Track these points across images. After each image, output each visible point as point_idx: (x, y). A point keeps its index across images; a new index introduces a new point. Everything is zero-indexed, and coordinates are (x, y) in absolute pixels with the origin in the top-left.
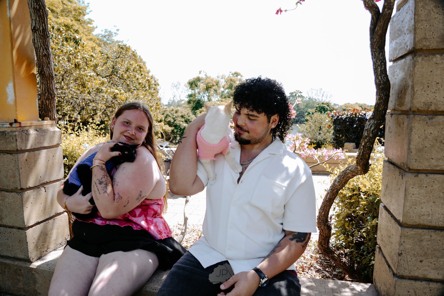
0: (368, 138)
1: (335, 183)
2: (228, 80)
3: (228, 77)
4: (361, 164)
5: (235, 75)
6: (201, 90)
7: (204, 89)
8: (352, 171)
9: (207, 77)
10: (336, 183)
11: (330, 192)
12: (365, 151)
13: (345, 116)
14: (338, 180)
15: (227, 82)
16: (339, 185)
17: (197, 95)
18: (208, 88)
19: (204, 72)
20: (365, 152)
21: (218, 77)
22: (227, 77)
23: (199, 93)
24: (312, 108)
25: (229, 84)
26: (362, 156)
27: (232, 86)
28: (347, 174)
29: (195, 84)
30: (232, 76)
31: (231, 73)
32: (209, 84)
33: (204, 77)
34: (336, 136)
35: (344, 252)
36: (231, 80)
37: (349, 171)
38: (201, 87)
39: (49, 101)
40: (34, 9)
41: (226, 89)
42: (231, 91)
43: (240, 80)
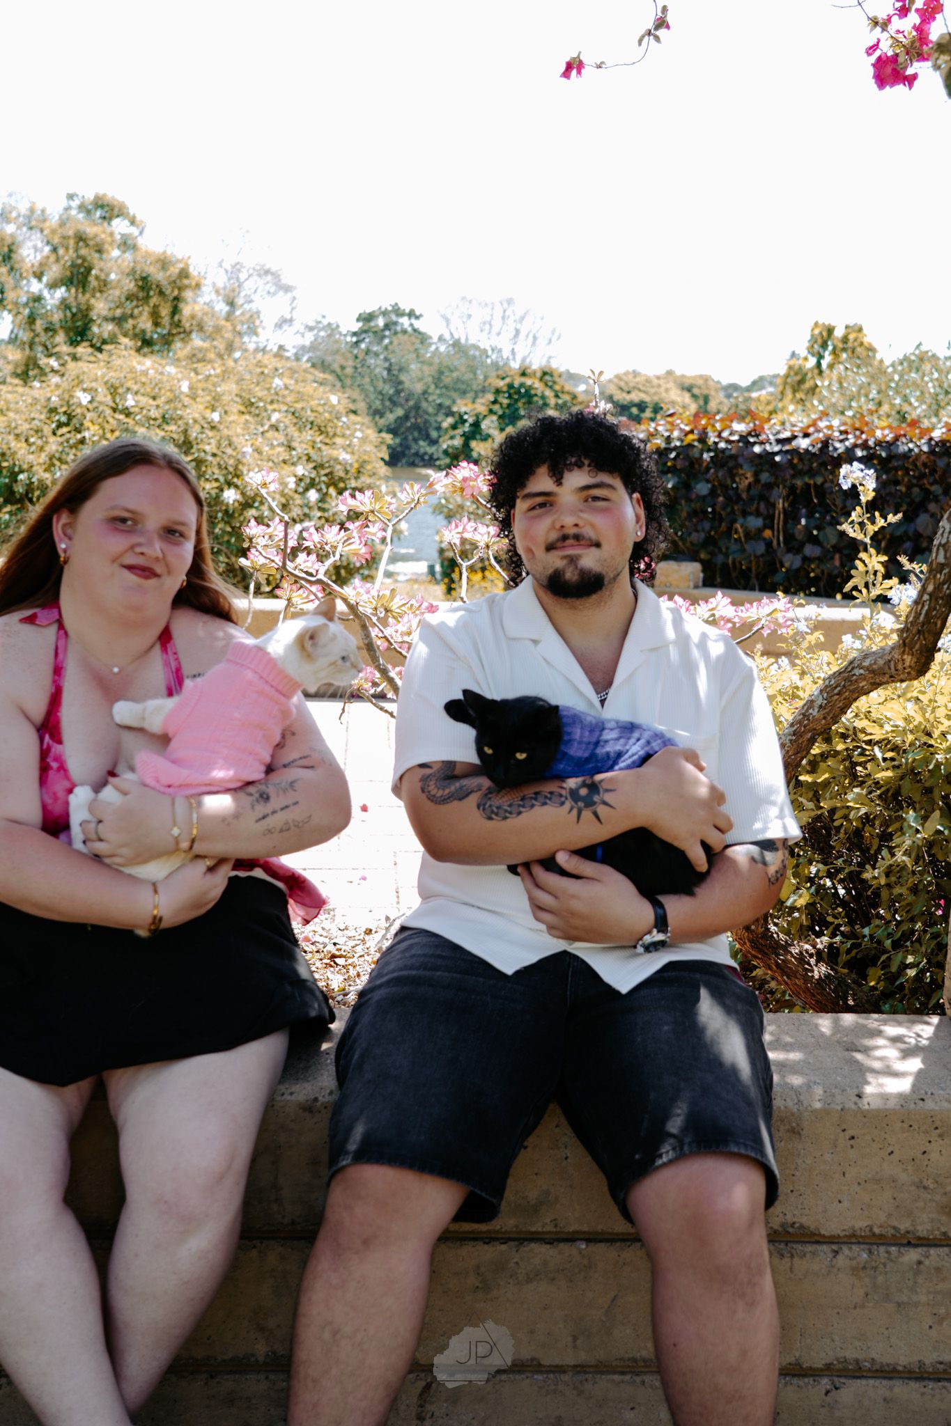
0: (946, 571)
1: (811, 711)
2: (64, 238)
3: (62, 224)
4: (917, 647)
5: (98, 213)
8: (873, 672)
10: (814, 712)
11: (791, 740)
12: (935, 609)
13: (657, 442)
14: (819, 702)
15: (55, 250)
16: (825, 718)
20: (934, 613)
24: (473, 395)
25: (68, 256)
26: (923, 624)
27: (89, 270)
28: (856, 681)
30: (80, 216)
31: (76, 202)
35: (814, 947)
36: (81, 238)
37: (862, 671)
41: (53, 286)
42: (82, 299)
43: (127, 244)
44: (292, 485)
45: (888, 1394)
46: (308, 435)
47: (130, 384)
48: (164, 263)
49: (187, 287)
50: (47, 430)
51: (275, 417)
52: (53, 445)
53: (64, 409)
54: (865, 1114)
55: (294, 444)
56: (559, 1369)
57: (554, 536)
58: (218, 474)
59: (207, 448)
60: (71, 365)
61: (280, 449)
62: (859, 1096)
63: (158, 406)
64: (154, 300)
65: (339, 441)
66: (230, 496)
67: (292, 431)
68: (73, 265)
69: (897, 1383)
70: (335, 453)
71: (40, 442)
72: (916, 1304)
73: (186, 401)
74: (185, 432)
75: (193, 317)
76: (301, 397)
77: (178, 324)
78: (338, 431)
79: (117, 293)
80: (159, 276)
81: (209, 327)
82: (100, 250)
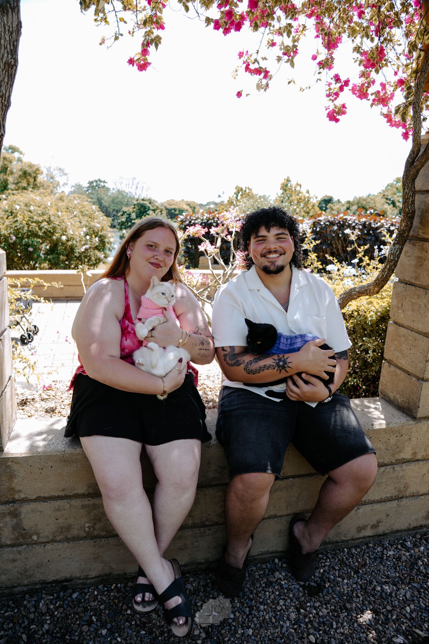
5: (10, 151)
8: (360, 293)
13: (199, 220)
24: (128, 205)
27: (7, 168)
28: (353, 295)
37: (355, 292)
40: (5, 63)
42: (5, 177)
43: (19, 160)
44: (82, 234)
45: (372, 508)
46: (86, 218)
47: (31, 203)
48: (31, 166)
49: (39, 174)
50: (5, 217)
51: (75, 213)
52: (7, 222)
53: (10, 211)
54: (374, 430)
55: (82, 221)
56: (282, 516)
57: (265, 251)
58: (60, 231)
59: (56, 223)
60: (10, 197)
61: (78, 223)
62: (372, 425)
63: (40, 210)
64: (28, 177)
65: (96, 220)
66: (64, 238)
67: (81, 217)
68: (2, 167)
69: (375, 504)
70: (95, 224)
72: (382, 483)
73: (49, 208)
74: (49, 218)
75: (40, 183)
76: (83, 206)
77: (36, 185)
78: (95, 217)
79: (16, 175)
80: (29, 170)
81: (45, 186)
82: (11, 162)
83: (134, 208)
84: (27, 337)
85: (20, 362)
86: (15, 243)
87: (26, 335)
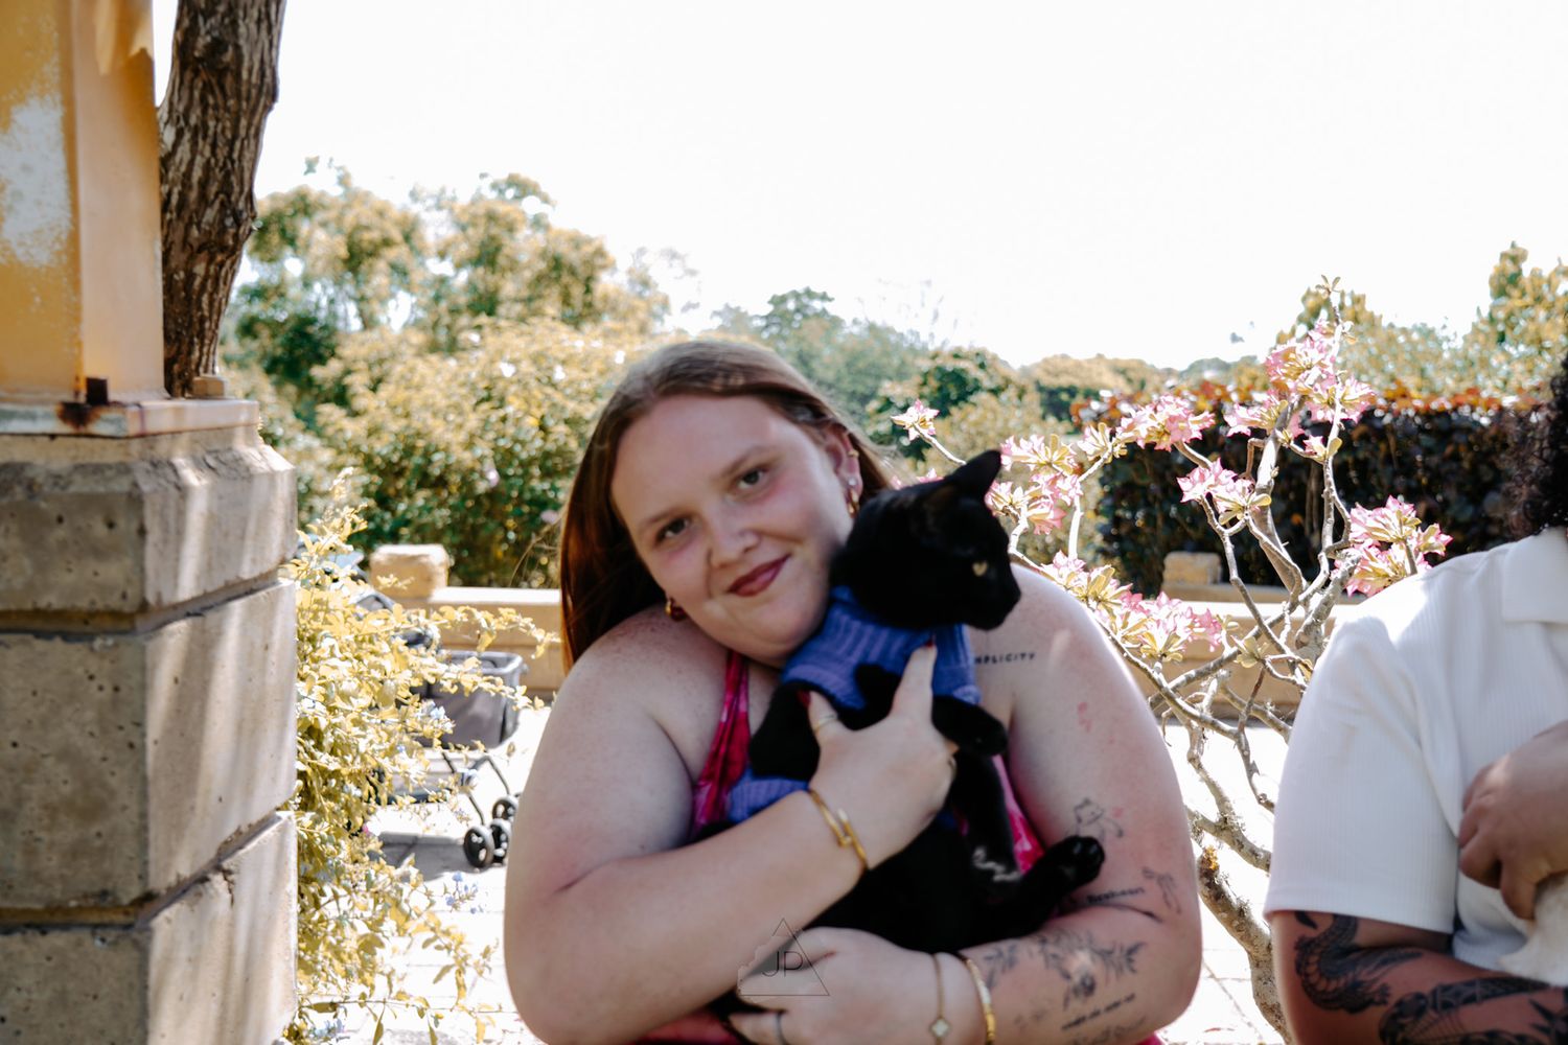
2: (475, 216)
3: (473, 202)
5: (510, 193)
6: (320, 265)
7: (337, 257)
9: (353, 197)
15: (463, 228)
17: (294, 292)
18: (356, 259)
19: (336, 163)
21: (414, 196)
22: (464, 199)
23: (307, 283)
24: (901, 375)
25: (477, 234)
27: (498, 249)
29: (283, 232)
30: (492, 195)
31: (489, 181)
32: (367, 236)
33: (336, 191)
34: (1117, 521)
36: (491, 217)
38: (316, 250)
39: (210, 261)
41: (459, 266)
42: (492, 279)
43: (538, 223)
47: (557, 355)
48: (577, 242)
49: (604, 267)
50: (467, 406)
52: (473, 422)
53: (483, 385)
60: (491, 340)
63: (590, 380)
64: (566, 279)
68: (483, 245)
71: (459, 420)
75: (606, 299)
77: (589, 305)
79: (528, 275)
80: (573, 257)
81: (622, 308)
82: (511, 229)
83: (924, 384)
84: (490, 841)
85: (426, 944)
86: (492, 494)
87: (487, 833)
